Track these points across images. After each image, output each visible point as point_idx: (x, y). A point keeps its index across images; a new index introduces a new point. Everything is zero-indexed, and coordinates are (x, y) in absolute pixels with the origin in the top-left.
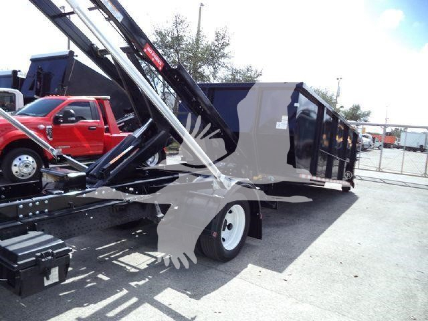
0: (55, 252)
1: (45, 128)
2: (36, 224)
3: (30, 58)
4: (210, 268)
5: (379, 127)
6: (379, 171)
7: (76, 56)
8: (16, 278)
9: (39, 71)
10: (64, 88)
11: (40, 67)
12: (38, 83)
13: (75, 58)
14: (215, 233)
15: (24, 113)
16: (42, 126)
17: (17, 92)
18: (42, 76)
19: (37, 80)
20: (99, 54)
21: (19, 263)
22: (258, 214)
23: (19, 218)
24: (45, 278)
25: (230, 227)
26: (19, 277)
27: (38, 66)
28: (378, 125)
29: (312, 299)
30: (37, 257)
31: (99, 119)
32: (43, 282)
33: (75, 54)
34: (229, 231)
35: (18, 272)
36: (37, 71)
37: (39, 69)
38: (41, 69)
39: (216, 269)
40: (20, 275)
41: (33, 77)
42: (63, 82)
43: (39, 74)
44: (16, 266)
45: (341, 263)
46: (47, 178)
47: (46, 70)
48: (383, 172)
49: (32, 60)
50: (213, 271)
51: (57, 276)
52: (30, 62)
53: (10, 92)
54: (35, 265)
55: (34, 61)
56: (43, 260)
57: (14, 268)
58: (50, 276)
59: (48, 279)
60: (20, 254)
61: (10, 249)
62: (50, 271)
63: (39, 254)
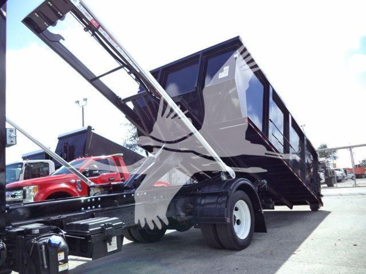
0: (114, 224)
1: (76, 182)
2: (94, 213)
3: (57, 138)
6: (356, 187)
7: (93, 129)
8: (89, 241)
9: (66, 145)
10: (86, 154)
12: (65, 154)
13: (92, 131)
14: (228, 219)
15: (58, 173)
16: (73, 181)
17: (50, 162)
18: (67, 148)
19: (64, 152)
20: (122, 102)
21: (91, 230)
22: (259, 210)
23: (81, 210)
24: (108, 244)
25: (238, 222)
27: (65, 142)
29: (321, 261)
30: (102, 227)
31: (116, 171)
32: (106, 249)
33: (92, 128)
34: (238, 226)
35: (90, 236)
36: (63, 145)
37: (65, 143)
38: (67, 143)
40: (91, 239)
41: (61, 151)
42: (84, 150)
43: (65, 147)
44: (88, 232)
45: (339, 240)
47: (70, 143)
48: (359, 187)
49: (59, 138)
51: (116, 245)
52: (58, 140)
53: (45, 162)
54: (102, 233)
55: (60, 139)
56: (107, 229)
57: (87, 233)
58: (112, 243)
59: (110, 244)
60: (90, 224)
61: (81, 223)
62: (111, 238)
63: (103, 225)
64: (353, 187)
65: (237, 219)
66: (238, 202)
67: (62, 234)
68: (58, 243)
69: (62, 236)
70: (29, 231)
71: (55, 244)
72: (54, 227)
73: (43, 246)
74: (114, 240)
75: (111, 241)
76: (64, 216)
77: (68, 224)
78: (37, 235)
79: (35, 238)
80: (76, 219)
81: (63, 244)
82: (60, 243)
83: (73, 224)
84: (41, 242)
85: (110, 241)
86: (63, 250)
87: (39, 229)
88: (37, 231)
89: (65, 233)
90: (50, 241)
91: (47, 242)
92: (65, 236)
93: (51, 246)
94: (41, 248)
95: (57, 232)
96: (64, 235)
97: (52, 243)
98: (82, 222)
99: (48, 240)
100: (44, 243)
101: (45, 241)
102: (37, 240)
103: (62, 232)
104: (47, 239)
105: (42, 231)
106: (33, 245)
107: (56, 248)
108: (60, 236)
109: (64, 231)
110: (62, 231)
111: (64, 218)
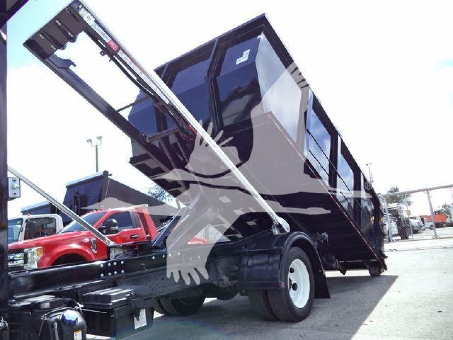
0: (142, 294)
1: (90, 241)
2: (117, 280)
3: (65, 186)
4: (284, 328)
5: (422, 193)
6: (436, 238)
7: (111, 175)
8: (112, 316)
9: (76, 195)
11: (76, 191)
12: (76, 207)
13: (109, 177)
14: (282, 283)
15: (67, 231)
16: (87, 240)
17: (56, 216)
18: (79, 199)
19: (75, 204)
20: (148, 141)
21: (113, 301)
23: (100, 277)
24: (135, 319)
25: (295, 287)
26: (113, 316)
28: (420, 191)
29: (399, 332)
30: (128, 297)
31: (140, 227)
33: (109, 174)
34: (294, 291)
35: (112, 310)
36: (73, 195)
38: (77, 193)
39: (291, 328)
40: (115, 314)
41: (70, 202)
42: (99, 201)
43: (76, 198)
44: (111, 304)
46: (115, 252)
47: (82, 193)
48: (440, 238)
49: (67, 187)
50: (289, 330)
51: (145, 320)
52: (66, 189)
53: (50, 217)
54: (127, 305)
55: (69, 187)
56: (133, 300)
57: (109, 306)
58: (140, 317)
59: (138, 320)
60: (112, 294)
61: (102, 294)
62: (139, 312)
63: (129, 295)
64: (433, 239)
65: (293, 283)
66: (293, 262)
67: (78, 308)
68: (74, 319)
69: (79, 310)
70: (37, 305)
71: (70, 321)
72: (68, 299)
73: (56, 324)
74: (143, 314)
75: (139, 315)
76: (80, 285)
77: (84, 295)
78: (46, 310)
79: (45, 314)
80: (94, 288)
81: (80, 320)
82: (77, 319)
83: (91, 295)
84: (53, 319)
85: (137, 315)
86: (80, 328)
87: (50, 302)
88: (47, 305)
89: (82, 306)
90: (64, 317)
91: (61, 318)
92: (82, 311)
93: (65, 323)
94: (53, 326)
95: (71, 305)
96: (81, 309)
97: (66, 320)
98: (102, 292)
99: (61, 316)
100: (57, 320)
101: (58, 317)
102: (48, 316)
103: (78, 306)
104: (61, 314)
105: (53, 305)
106: (43, 323)
107: (72, 326)
108: (76, 310)
109: (80, 303)
110: (78, 304)
111: (80, 288)
